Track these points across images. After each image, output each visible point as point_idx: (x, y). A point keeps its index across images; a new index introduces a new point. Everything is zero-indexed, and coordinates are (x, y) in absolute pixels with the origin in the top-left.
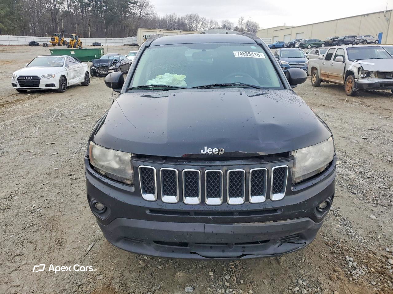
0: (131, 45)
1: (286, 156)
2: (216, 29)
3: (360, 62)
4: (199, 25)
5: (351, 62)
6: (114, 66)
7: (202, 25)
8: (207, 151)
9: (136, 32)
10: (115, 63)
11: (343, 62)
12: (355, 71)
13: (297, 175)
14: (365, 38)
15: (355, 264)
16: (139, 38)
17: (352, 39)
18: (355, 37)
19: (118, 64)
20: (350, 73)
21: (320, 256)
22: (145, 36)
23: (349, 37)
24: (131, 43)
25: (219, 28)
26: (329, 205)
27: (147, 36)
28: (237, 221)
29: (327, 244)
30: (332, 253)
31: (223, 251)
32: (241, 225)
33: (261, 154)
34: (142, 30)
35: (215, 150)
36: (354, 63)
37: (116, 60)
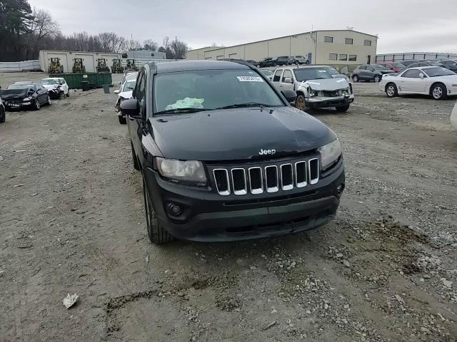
0: (32, 71)
1: (314, 152)
2: (138, 50)
3: (307, 82)
4: (117, 46)
5: (299, 83)
6: (31, 98)
7: (120, 45)
8: (263, 152)
9: (38, 54)
10: (30, 94)
11: (292, 83)
12: (305, 90)
13: (323, 165)
14: (297, 59)
15: (361, 231)
16: (43, 62)
17: (285, 60)
18: (287, 57)
19: (35, 95)
20: (300, 93)
21: (336, 232)
22: (52, 59)
23: (282, 57)
24: (32, 68)
25: (141, 49)
26: (343, 186)
27: (53, 60)
28: (290, 202)
29: (338, 224)
30: (344, 228)
31: (279, 230)
32: (292, 205)
33: (299, 151)
34: (46, 53)
35: (269, 151)
36: (302, 84)
37: (31, 90)
